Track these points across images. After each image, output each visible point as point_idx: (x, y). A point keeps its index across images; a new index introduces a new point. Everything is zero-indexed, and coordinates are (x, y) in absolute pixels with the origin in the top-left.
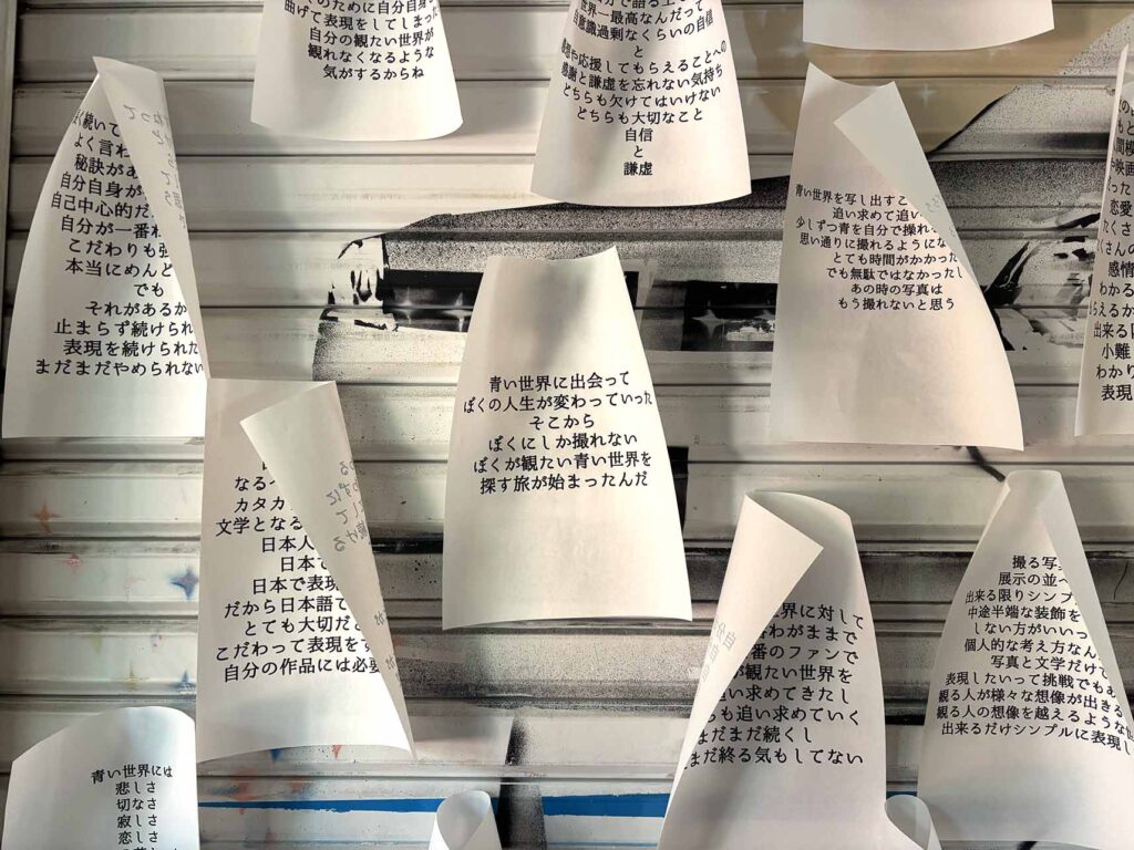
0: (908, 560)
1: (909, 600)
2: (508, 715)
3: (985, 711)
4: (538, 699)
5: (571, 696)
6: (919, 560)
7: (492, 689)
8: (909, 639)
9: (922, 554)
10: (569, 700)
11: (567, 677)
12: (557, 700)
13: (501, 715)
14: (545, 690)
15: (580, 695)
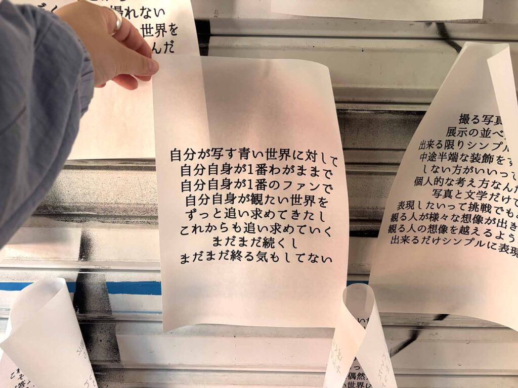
0: (379, 117)
1: (377, 147)
2: (77, 227)
3: (424, 228)
4: (101, 216)
5: (124, 214)
6: (387, 116)
7: (65, 208)
8: (373, 176)
9: (390, 112)
10: (124, 217)
11: (118, 201)
12: (116, 217)
13: (73, 227)
14: (105, 210)
15: (131, 214)
